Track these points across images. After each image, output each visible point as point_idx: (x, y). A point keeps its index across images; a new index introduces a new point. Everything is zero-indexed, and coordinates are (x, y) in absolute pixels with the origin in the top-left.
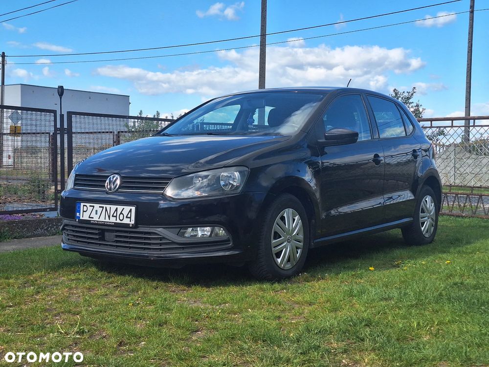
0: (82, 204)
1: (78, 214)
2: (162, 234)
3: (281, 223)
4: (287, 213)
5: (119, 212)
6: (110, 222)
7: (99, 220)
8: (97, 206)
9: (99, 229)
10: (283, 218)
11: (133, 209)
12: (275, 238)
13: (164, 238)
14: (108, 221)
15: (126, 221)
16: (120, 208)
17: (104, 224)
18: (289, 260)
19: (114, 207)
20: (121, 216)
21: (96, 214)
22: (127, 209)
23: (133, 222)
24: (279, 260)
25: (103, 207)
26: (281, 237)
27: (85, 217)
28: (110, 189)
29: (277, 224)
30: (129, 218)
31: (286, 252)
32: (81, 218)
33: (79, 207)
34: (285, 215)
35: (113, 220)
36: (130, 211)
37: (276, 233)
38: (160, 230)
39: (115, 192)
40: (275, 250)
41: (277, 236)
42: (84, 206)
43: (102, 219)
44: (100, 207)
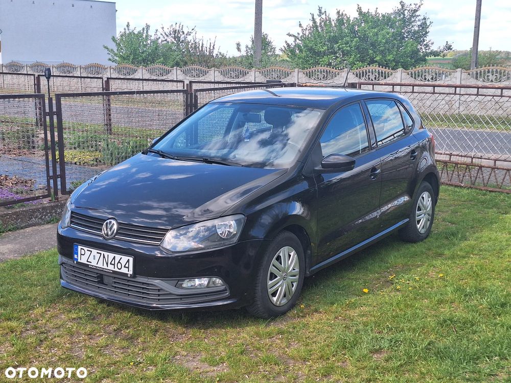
0: (80, 247)
1: (76, 256)
2: (159, 286)
3: (277, 263)
4: (283, 252)
5: (117, 261)
6: (108, 270)
7: (97, 266)
8: (94, 251)
9: (97, 273)
10: (279, 258)
11: (131, 259)
12: (271, 279)
13: (162, 289)
14: (107, 268)
15: (124, 270)
16: (118, 257)
17: (102, 270)
18: (285, 296)
19: (111, 256)
20: (119, 265)
21: (94, 259)
22: (125, 259)
23: (131, 272)
24: (275, 299)
25: (101, 254)
26: (277, 277)
27: (83, 260)
28: (107, 235)
29: (273, 265)
30: (126, 267)
31: (281, 290)
32: (79, 261)
33: (77, 250)
34: (281, 255)
35: (111, 267)
36: (128, 261)
37: (272, 274)
38: (157, 282)
39: (112, 238)
40: (270, 291)
41: (273, 276)
42: (81, 249)
43: (100, 265)
44: (97, 253)
